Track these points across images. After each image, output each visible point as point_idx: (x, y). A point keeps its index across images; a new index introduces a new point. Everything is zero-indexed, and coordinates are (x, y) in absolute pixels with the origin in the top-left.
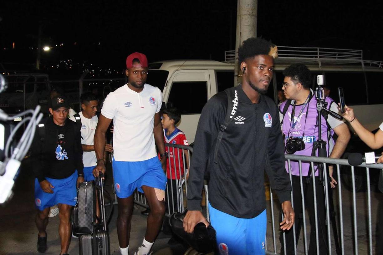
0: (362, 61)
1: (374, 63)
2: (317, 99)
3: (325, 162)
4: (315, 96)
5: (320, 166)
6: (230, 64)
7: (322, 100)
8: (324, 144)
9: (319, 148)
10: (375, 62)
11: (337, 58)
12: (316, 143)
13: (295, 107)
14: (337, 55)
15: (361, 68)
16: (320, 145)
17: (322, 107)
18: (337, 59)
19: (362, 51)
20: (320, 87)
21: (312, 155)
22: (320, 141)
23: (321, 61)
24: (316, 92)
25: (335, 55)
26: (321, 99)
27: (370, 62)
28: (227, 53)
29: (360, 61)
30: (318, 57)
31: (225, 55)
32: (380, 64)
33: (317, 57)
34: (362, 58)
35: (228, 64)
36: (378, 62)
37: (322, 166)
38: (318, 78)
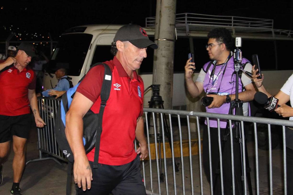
0: (272, 30)
1: (283, 32)
2: (235, 60)
3: (242, 120)
4: (233, 57)
5: (237, 124)
6: (151, 30)
7: (240, 62)
8: (241, 103)
9: (236, 107)
10: (285, 31)
11: (249, 26)
12: (234, 102)
13: (215, 67)
14: (250, 23)
15: (272, 36)
16: (237, 104)
17: (240, 68)
18: (249, 28)
19: (273, 20)
20: (238, 49)
21: (229, 114)
22: (237, 100)
23: (235, 29)
24: (235, 54)
25: (248, 24)
26: (238, 61)
27: (280, 31)
28: (148, 20)
29: (271, 30)
30: (233, 25)
31: (146, 21)
32: (288, 33)
33: (231, 25)
34: (272, 27)
35: (149, 30)
36: (287, 31)
37: (238, 124)
38: (236, 40)
